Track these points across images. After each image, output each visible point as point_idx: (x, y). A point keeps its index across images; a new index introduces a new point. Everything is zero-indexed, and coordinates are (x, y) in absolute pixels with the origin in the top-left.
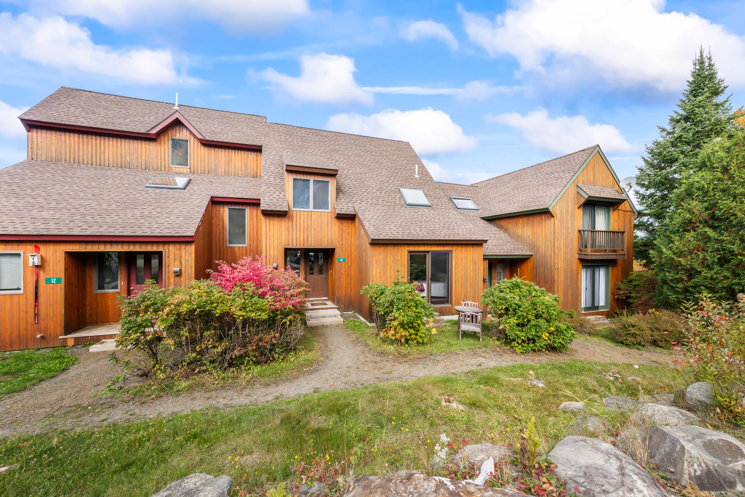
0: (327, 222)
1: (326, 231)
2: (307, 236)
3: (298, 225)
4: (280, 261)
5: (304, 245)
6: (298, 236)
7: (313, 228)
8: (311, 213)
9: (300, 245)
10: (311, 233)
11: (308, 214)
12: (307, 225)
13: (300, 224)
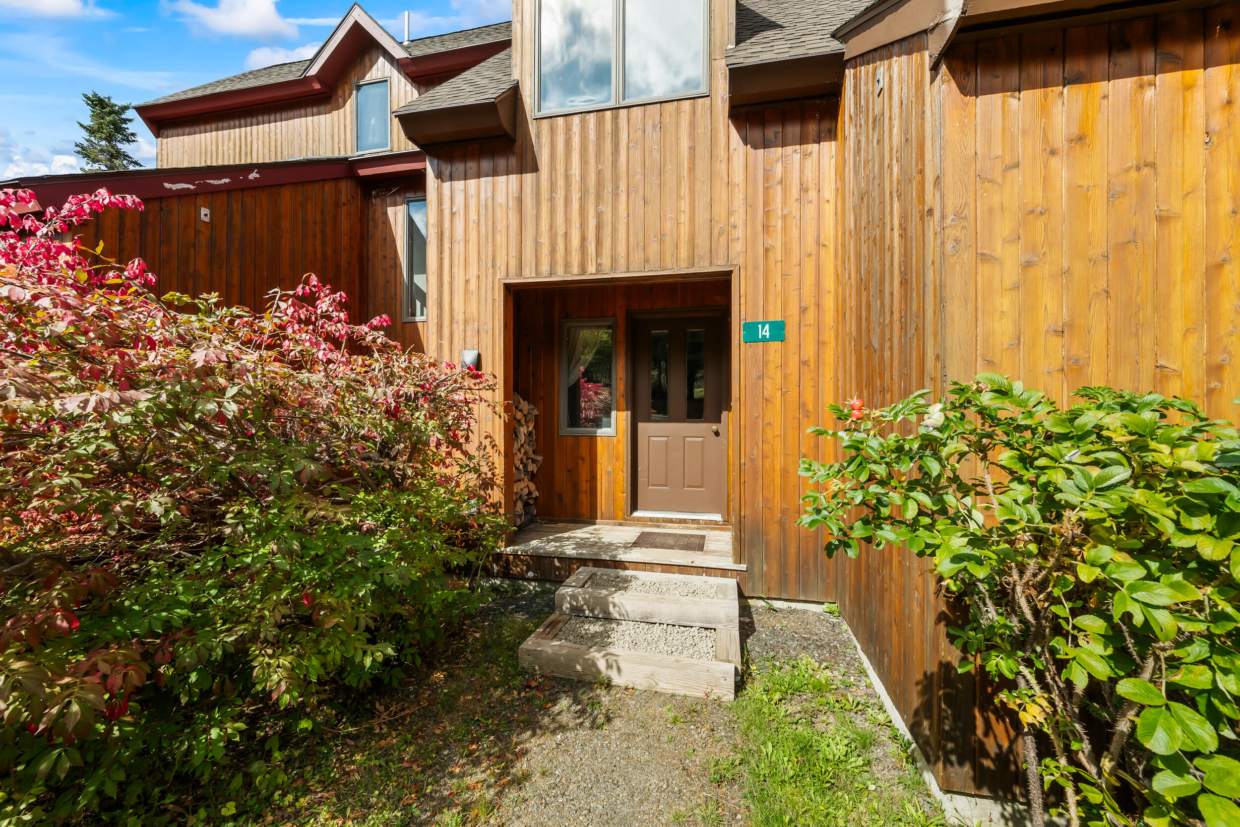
0: (692, 149)
1: (685, 191)
2: (599, 227)
3: (561, 182)
4: (487, 340)
5: (583, 268)
6: (561, 230)
7: (623, 186)
8: (615, 119)
9: (567, 266)
10: (615, 210)
11: (600, 124)
12: (599, 173)
13: (567, 177)
